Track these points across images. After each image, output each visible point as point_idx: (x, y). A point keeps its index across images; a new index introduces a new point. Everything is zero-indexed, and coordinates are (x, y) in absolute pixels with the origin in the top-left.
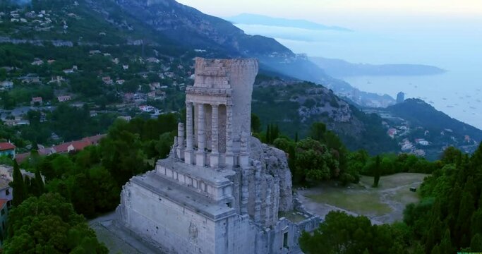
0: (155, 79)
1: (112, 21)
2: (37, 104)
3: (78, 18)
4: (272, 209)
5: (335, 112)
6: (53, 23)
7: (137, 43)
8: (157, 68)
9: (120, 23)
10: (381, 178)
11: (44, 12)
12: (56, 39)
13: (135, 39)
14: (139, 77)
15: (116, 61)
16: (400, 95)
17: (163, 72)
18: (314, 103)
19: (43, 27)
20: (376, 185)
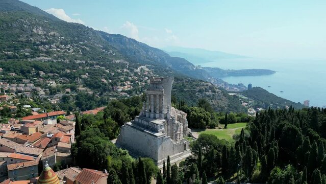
0: (127, 80)
1: (104, 50)
2: (68, 93)
3: (87, 49)
4: (180, 136)
5: (214, 95)
6: (74, 51)
7: (118, 61)
8: (127, 74)
9: (108, 51)
10: (228, 125)
11: (69, 45)
12: (76, 60)
13: (117, 59)
14: (119, 79)
15: (107, 71)
16: (250, 86)
17: (131, 76)
18: (203, 91)
19: (69, 53)
20: (225, 128)
